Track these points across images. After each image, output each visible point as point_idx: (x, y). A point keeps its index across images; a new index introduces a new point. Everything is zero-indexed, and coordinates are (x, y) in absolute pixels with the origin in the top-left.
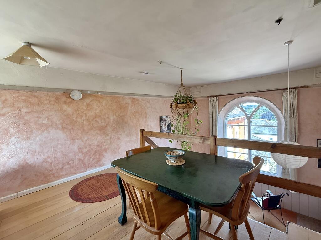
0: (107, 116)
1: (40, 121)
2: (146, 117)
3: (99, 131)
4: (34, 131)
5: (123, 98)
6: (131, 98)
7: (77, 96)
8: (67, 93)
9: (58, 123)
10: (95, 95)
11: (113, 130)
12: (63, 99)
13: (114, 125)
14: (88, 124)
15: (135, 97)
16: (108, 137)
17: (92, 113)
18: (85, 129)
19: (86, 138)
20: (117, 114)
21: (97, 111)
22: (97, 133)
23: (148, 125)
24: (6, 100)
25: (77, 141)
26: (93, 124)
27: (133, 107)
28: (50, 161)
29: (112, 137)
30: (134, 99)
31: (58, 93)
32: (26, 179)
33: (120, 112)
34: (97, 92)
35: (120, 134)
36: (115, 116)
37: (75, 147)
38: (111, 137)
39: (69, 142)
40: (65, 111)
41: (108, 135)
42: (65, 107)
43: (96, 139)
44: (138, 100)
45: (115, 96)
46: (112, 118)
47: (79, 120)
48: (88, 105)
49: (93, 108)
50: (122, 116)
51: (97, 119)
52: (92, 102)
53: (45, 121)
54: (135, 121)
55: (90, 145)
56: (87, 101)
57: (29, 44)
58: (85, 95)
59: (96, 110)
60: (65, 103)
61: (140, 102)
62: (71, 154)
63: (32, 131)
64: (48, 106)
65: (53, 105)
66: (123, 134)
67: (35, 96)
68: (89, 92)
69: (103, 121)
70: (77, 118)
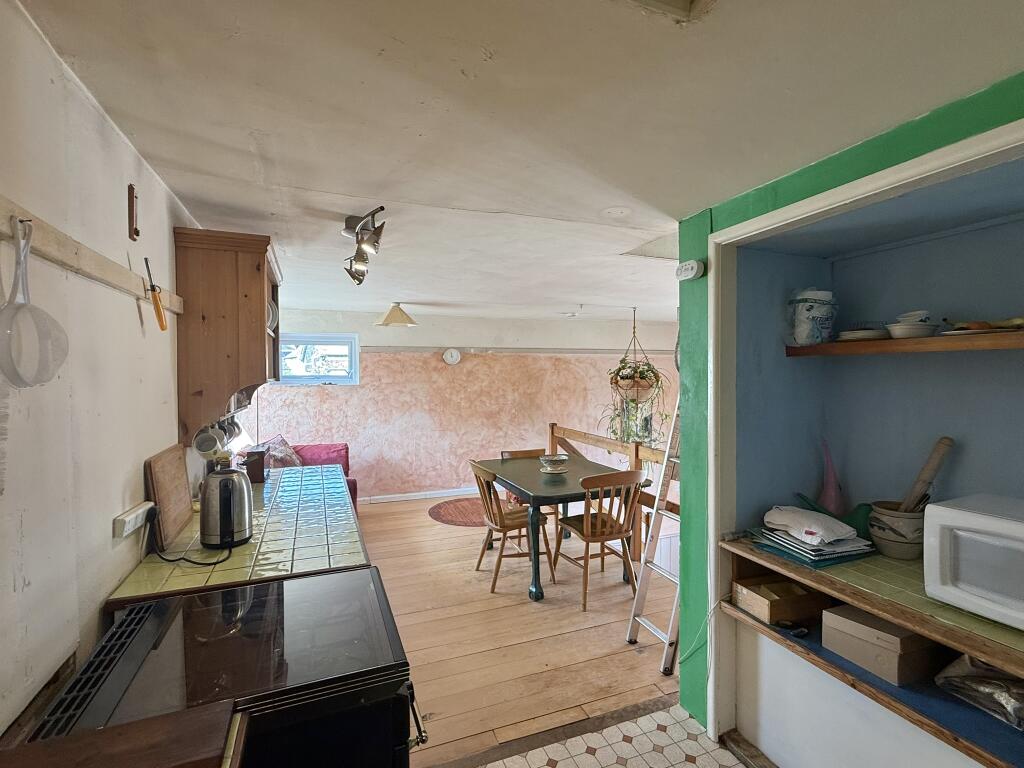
0: (501, 393)
1: (402, 398)
2: (585, 398)
3: (485, 420)
4: (394, 412)
5: (534, 359)
6: (551, 358)
7: (453, 357)
8: (439, 353)
9: (424, 401)
10: (482, 354)
11: (511, 421)
12: (434, 363)
13: (514, 411)
14: (467, 405)
15: (559, 355)
16: (501, 433)
17: (476, 388)
18: (463, 414)
19: (463, 431)
20: (521, 390)
21: (484, 384)
22: (483, 424)
23: (588, 416)
24: (366, 367)
25: (449, 433)
26: (476, 406)
27: (555, 377)
28: (410, 460)
29: (510, 432)
30: (558, 359)
31: (427, 355)
32: (381, 480)
33: (526, 386)
34: (487, 349)
35: (525, 430)
36: (516, 394)
37: (446, 444)
38: (506, 433)
39: (437, 434)
40: (435, 382)
41: (501, 429)
42: (435, 376)
43: (480, 434)
44: (568, 362)
45: (520, 355)
46: (510, 398)
47: (454, 397)
48: (470, 373)
49: (478, 378)
50: (530, 394)
51: (484, 399)
52: (477, 368)
53: (408, 398)
54: (557, 405)
55: (469, 443)
56: (468, 365)
57: (399, 303)
58: (465, 354)
59: (483, 382)
60: (435, 369)
61: (571, 366)
62: (438, 455)
63: (391, 411)
64: (412, 374)
65: (419, 372)
66: (530, 430)
67: (398, 360)
68: (472, 351)
69: (493, 402)
70: (451, 394)
